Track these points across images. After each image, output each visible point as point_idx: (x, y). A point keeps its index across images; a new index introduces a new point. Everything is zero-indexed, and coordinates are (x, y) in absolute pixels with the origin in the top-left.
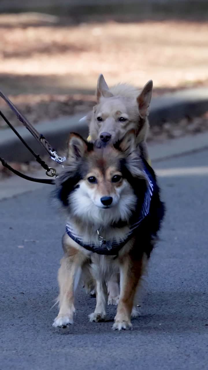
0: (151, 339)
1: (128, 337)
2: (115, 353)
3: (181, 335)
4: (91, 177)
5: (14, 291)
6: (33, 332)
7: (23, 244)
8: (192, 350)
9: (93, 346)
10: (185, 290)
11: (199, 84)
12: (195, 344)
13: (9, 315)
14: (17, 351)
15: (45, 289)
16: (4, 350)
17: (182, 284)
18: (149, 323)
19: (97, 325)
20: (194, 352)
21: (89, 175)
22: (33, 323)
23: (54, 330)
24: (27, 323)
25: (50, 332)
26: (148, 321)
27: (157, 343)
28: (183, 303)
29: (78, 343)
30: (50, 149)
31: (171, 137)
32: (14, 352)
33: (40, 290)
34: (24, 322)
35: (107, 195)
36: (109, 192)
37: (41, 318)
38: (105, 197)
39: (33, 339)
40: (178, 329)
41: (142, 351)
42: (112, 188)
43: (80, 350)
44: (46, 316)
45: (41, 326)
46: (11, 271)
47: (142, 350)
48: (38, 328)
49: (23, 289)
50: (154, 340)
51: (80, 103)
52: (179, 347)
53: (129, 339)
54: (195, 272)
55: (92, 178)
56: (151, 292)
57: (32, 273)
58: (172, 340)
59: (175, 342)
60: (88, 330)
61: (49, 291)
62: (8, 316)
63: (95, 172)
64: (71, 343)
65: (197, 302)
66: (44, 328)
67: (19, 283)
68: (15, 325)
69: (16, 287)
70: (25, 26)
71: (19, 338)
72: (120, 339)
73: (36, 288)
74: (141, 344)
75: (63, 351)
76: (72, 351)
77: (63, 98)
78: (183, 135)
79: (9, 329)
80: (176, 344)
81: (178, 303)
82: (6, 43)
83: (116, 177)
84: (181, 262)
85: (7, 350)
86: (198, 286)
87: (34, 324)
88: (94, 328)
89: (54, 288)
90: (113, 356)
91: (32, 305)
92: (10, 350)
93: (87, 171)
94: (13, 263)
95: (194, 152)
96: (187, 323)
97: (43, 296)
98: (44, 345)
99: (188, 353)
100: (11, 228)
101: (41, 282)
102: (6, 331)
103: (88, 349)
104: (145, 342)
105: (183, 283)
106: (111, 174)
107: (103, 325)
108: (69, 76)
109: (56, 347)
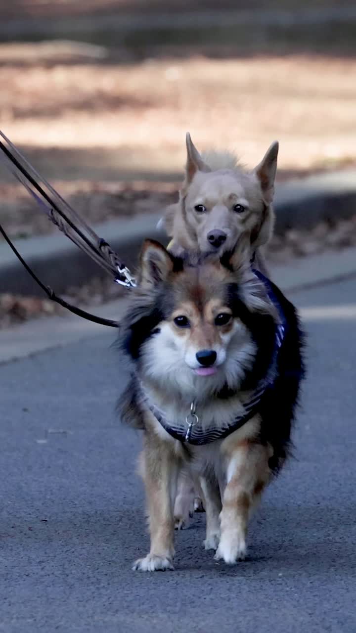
0: (265, 600)
1: (226, 596)
2: (203, 624)
3: (316, 593)
4: (180, 317)
5: (30, 517)
6: (62, 588)
7: (46, 437)
8: (333, 618)
9: (165, 611)
10: (322, 516)
11: (346, 164)
12: (341, 607)
13: (22, 558)
14: (35, 620)
15: (84, 513)
16: (12, 619)
17: (318, 505)
18: (261, 571)
19: (172, 576)
20: (338, 622)
21: (177, 313)
22: (63, 571)
23: (99, 584)
24: (52, 572)
25: (91, 587)
26: (260, 569)
27: (275, 607)
28: (319, 538)
29: (139, 606)
30: (117, 264)
31: (300, 254)
32: (29, 621)
33: (74, 515)
34: (48, 570)
35: (206, 348)
36: (210, 343)
37: (76, 564)
38: (204, 352)
39: (63, 600)
40: (311, 583)
41: (249, 621)
42: (214, 336)
43: (143, 618)
44: (86, 560)
45: (77, 577)
46: (26, 483)
47: (248, 618)
48: (70, 580)
49: (45, 514)
50: (269, 601)
51: (145, 195)
52: (312, 614)
53: (227, 599)
54: (341, 485)
55: (182, 319)
56: (265, 519)
57: (61, 487)
58: (301, 601)
59: (306, 604)
60: (157, 583)
61: (89, 517)
62: (20, 559)
63: (185, 308)
64: (128, 607)
65: (343, 537)
66: (81, 580)
67: (38, 504)
68: (31, 574)
69: (33, 510)
70: (50, 64)
71: (38, 597)
72: (212, 599)
73: (67, 512)
74: (248, 608)
75: (115, 620)
76: (129, 620)
77: (114, 188)
78: (320, 251)
79: (21, 582)
80: (308, 608)
81: (311, 538)
82: (18, 93)
83: (222, 316)
84: (315, 467)
85: (18, 618)
86: (345, 509)
87: (64, 574)
88: (166, 580)
89: (99, 512)
90: (200, 629)
91: (60, 540)
92: (22, 618)
93: (172, 307)
94: (29, 468)
95: (340, 279)
96: (328, 572)
97: (80, 526)
98: (81, 609)
99: (328, 624)
100: (25, 410)
101: (76, 502)
102: (16, 585)
103: (157, 617)
104: (255, 605)
105: (319, 503)
106: (213, 312)
107: (182, 576)
108: (125, 150)
109: (102, 613)
